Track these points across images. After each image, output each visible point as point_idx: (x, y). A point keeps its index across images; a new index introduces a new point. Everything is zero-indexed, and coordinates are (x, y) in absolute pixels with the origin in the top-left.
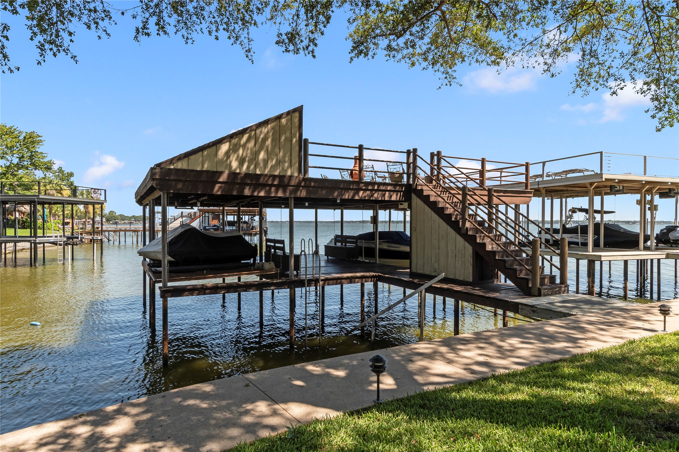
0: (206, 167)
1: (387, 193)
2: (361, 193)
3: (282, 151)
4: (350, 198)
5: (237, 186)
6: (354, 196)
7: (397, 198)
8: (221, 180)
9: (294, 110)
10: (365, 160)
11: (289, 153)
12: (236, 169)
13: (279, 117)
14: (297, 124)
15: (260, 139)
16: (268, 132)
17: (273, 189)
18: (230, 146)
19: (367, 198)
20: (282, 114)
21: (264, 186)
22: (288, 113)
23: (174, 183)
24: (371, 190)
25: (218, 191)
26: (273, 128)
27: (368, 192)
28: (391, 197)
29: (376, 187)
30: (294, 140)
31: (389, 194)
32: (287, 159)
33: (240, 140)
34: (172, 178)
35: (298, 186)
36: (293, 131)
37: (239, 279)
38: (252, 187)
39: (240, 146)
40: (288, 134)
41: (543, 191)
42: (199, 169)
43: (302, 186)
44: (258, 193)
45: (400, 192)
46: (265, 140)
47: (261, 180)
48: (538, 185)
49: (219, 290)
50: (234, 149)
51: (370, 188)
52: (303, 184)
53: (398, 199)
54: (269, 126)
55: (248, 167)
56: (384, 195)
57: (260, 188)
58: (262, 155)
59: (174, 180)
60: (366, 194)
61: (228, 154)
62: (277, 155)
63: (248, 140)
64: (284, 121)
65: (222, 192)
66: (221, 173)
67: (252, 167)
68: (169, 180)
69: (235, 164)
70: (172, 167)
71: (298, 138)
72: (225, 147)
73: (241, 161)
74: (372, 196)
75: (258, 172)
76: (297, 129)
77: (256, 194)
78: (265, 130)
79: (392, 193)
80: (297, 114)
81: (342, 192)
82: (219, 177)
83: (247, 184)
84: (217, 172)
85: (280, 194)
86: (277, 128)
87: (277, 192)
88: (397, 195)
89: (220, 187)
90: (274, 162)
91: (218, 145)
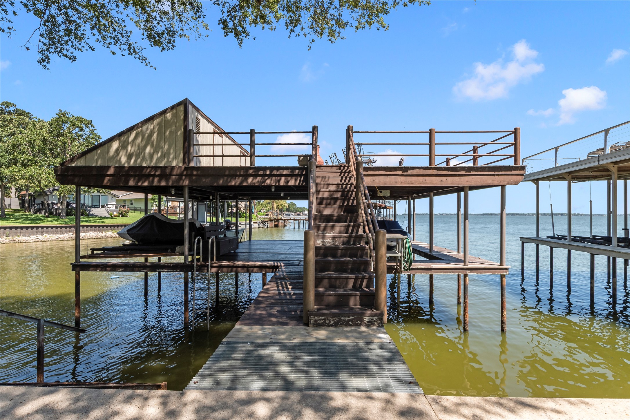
0: (99, 163)
1: (283, 178)
2: (250, 180)
3: (167, 144)
4: (237, 184)
5: (123, 178)
6: (242, 182)
7: (295, 183)
8: (109, 173)
9: (179, 104)
10: (257, 144)
11: (174, 145)
12: (124, 163)
13: (164, 112)
14: (182, 117)
15: (146, 135)
16: (154, 128)
17: (156, 179)
18: (119, 143)
19: (257, 185)
20: (167, 109)
21: (148, 176)
22: (173, 108)
23: (71, 177)
24: (263, 176)
25: (107, 183)
26: (159, 124)
27: (259, 179)
28: (288, 182)
29: (268, 173)
30: (179, 133)
31: (285, 179)
32: (172, 151)
33: (128, 137)
34: (70, 173)
35: (180, 175)
36: (177, 125)
37: (146, 260)
38: (137, 178)
39: (128, 143)
40: (173, 128)
41: (614, 169)
42: (94, 165)
43: (184, 175)
44: (142, 184)
45: (301, 176)
46: (150, 135)
47: (144, 171)
48: (599, 161)
49: (118, 268)
50: (124, 146)
51: (261, 173)
52: (185, 173)
53: (297, 184)
54: (155, 122)
55: (135, 161)
56: (279, 181)
57: (143, 180)
58: (148, 149)
59: (71, 175)
60: (256, 181)
61: (117, 151)
62: (162, 148)
63: (136, 138)
64: (169, 116)
65: (110, 184)
66: (109, 167)
67: (139, 161)
68: (69, 175)
69: (124, 160)
70: (73, 165)
71: (182, 130)
72: (115, 145)
73: (130, 157)
74: (264, 182)
75: (144, 165)
76: (182, 122)
77: (139, 184)
78: (151, 126)
79: (289, 178)
80: (182, 108)
81: (227, 179)
82: (107, 171)
83: (131, 176)
84: (105, 167)
85: (163, 184)
86: (163, 124)
87: (159, 181)
88: (296, 180)
89: (109, 180)
90: (159, 154)
91: (109, 144)
